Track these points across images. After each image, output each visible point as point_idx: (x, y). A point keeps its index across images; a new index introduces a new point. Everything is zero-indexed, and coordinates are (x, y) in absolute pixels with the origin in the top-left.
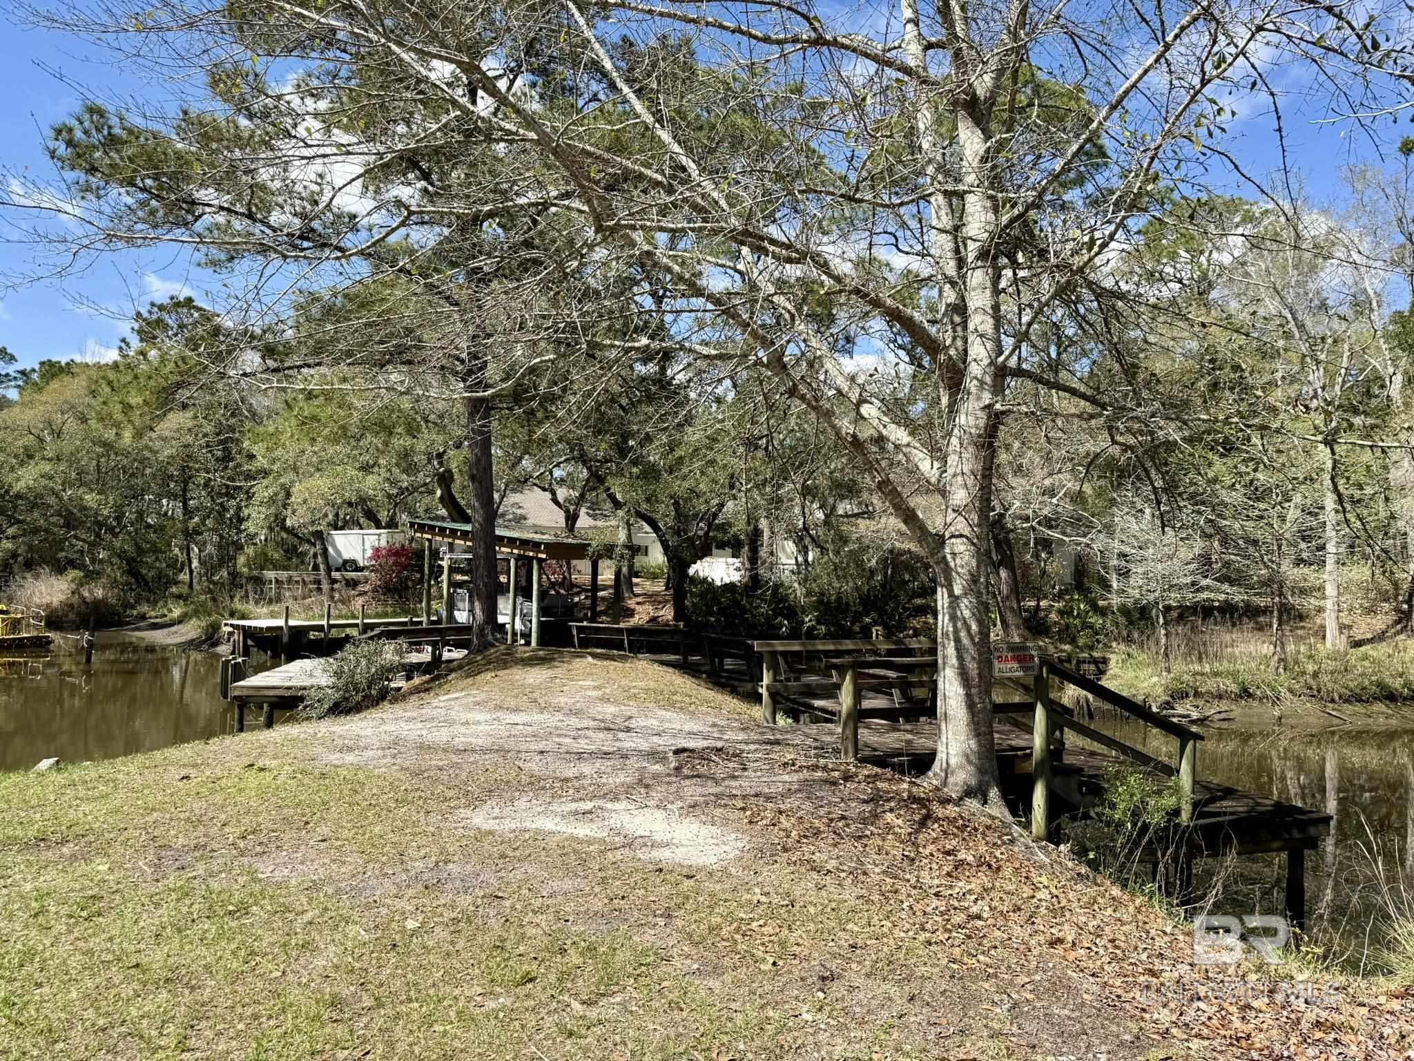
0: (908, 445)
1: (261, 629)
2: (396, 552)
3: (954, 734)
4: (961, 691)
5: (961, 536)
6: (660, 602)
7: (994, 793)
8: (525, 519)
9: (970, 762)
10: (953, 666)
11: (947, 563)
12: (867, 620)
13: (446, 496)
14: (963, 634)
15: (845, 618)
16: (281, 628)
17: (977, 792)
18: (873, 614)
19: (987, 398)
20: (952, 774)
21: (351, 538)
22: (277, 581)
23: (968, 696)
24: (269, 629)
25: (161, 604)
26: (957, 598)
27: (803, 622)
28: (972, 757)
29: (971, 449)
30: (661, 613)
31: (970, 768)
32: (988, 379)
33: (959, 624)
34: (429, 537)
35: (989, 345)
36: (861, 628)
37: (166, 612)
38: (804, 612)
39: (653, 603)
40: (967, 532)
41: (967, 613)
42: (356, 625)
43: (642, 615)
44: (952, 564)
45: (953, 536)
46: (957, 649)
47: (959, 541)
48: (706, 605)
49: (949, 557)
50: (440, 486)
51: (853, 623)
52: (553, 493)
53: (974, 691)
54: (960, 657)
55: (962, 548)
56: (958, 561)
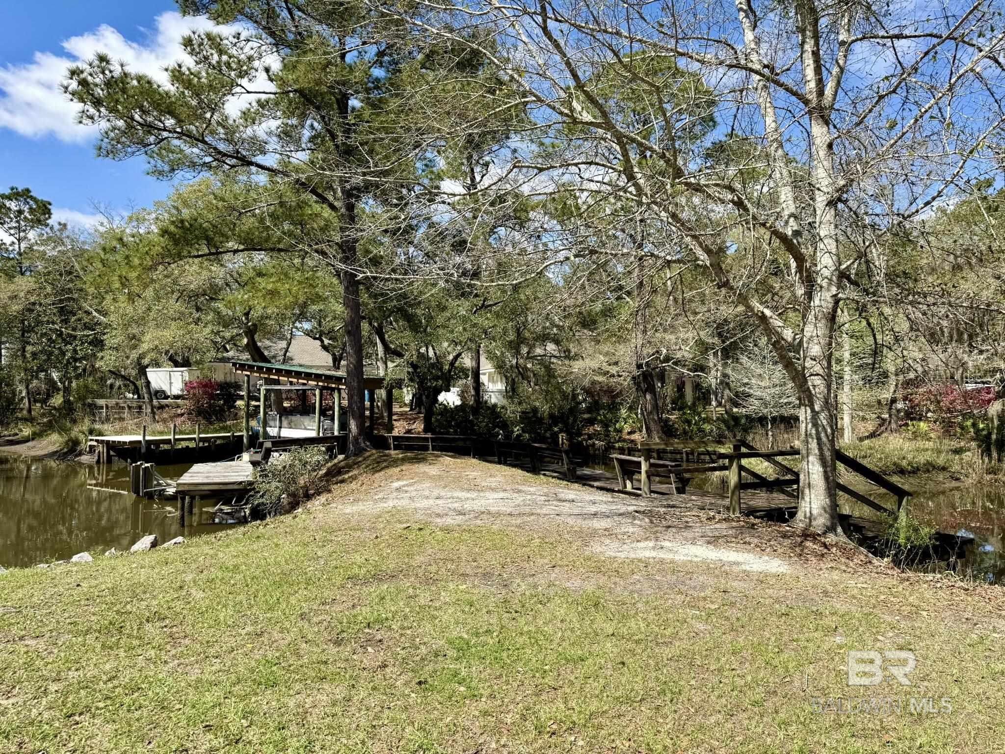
0: (771, 317)
1: (125, 443)
2: (207, 385)
3: (816, 496)
4: (821, 469)
5: (818, 375)
6: (411, 420)
7: (839, 530)
8: (292, 360)
9: (825, 511)
10: (815, 455)
11: (810, 392)
12: (556, 429)
13: (251, 343)
14: (823, 435)
15: (540, 428)
16: (140, 442)
17: (831, 529)
18: (560, 425)
19: (834, 290)
20: (815, 519)
21: (160, 374)
22: (107, 407)
23: (825, 472)
24: (131, 442)
25: (12, 425)
26: (818, 413)
27: (513, 432)
28: (827, 509)
29: (823, 321)
30: (413, 427)
31: (827, 516)
32: (834, 278)
33: (820, 429)
34: (248, 373)
35: (834, 258)
36: (551, 434)
37: (17, 431)
38: (513, 424)
39: (406, 419)
40: (821, 372)
41: (825, 422)
42: (194, 439)
43: (399, 428)
44: (813, 392)
45: (812, 375)
46: (818, 444)
47: (816, 377)
48: (446, 421)
49: (811, 388)
50: (246, 336)
51: (546, 431)
52: (322, 341)
53: (828, 469)
54: (820, 449)
55: (819, 382)
56: (817, 390)
